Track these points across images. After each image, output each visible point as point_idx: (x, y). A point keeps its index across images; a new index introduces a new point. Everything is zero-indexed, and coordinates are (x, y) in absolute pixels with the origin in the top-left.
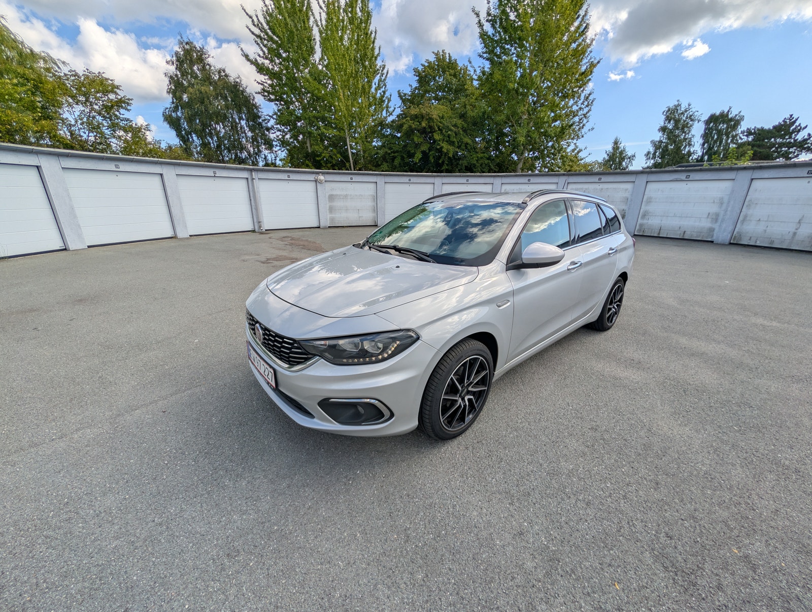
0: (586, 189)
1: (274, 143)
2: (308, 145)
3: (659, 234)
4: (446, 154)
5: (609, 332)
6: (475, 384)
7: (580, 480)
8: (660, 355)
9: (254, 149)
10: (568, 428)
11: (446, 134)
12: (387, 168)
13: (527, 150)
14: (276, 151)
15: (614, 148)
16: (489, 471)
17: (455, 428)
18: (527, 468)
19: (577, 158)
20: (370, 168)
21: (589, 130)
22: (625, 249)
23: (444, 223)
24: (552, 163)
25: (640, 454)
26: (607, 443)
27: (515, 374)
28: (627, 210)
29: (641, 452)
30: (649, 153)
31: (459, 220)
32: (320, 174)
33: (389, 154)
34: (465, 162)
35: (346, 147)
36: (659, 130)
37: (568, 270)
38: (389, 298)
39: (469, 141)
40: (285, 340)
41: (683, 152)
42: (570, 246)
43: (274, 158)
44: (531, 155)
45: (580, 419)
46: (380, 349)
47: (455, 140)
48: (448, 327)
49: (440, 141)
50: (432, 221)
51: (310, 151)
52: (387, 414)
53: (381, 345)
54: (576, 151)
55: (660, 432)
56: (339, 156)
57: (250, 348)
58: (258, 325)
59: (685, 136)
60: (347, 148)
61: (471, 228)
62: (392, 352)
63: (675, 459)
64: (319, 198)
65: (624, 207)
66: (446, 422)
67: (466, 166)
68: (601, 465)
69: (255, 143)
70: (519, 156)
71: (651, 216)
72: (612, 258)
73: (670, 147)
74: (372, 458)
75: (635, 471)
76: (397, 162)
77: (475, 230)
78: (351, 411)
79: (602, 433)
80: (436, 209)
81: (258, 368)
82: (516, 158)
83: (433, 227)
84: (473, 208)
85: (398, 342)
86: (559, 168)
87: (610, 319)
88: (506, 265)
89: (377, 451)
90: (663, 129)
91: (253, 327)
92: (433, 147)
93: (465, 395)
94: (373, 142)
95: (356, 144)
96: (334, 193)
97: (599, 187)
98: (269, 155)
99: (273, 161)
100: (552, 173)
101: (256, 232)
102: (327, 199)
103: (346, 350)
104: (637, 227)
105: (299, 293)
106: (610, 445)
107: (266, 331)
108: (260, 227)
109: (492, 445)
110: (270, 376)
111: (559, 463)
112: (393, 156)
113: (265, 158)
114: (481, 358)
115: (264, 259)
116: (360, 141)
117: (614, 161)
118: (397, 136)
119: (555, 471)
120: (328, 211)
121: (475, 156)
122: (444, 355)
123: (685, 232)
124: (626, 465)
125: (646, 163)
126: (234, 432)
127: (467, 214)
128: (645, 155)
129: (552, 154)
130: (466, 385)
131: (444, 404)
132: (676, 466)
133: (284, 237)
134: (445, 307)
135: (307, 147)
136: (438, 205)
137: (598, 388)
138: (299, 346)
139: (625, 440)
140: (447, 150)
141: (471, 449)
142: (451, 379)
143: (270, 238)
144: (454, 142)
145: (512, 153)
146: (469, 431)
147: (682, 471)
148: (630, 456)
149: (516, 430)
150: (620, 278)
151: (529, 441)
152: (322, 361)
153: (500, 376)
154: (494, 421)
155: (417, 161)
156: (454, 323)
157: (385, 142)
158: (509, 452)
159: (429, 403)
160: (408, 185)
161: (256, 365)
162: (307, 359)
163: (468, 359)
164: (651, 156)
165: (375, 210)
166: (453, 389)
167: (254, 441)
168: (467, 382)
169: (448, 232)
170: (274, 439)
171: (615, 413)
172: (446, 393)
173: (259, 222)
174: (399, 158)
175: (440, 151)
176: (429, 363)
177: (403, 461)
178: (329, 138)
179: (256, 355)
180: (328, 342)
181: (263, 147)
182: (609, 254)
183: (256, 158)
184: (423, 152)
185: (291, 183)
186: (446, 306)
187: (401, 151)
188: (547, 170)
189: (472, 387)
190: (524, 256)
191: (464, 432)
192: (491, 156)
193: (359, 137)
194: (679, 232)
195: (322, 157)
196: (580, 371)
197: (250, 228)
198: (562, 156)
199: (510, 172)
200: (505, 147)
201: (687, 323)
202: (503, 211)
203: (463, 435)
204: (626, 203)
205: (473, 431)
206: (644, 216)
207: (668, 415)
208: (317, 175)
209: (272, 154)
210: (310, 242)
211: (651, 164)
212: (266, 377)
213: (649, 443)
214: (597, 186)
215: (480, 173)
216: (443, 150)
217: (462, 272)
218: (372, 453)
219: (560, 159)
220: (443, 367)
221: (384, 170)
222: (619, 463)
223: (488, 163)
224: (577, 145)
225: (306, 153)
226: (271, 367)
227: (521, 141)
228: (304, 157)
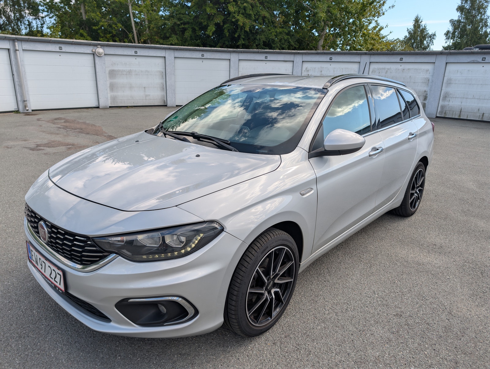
0: (388, 69)
1: (40, 8)
2: (82, 11)
3: (460, 116)
4: (243, 27)
5: (413, 218)
6: (280, 276)
7: (386, 366)
8: (460, 239)
9: (15, 14)
10: (374, 316)
11: (242, 6)
12: (176, 41)
13: (328, 26)
14: (43, 18)
15: (415, 26)
16: (298, 364)
17: (262, 323)
18: (335, 359)
19: (378, 36)
20: (156, 40)
21: (390, 7)
22: (424, 133)
23: (242, 108)
24: (354, 40)
25: (441, 337)
26: (411, 327)
27: (321, 264)
28: (429, 91)
29: (442, 334)
30: (448, 32)
31: (258, 105)
32: (99, 46)
33: (179, 25)
34: (263, 36)
35: (128, 15)
36: (457, 9)
37: (370, 156)
38: (186, 190)
39: (267, 15)
40: (76, 237)
41: (481, 32)
42: (371, 132)
43: (39, 26)
44: (332, 31)
45: (385, 306)
46: (183, 242)
47: (251, 12)
48: (252, 217)
49: (235, 13)
50: (229, 106)
51: (84, 19)
52: (191, 311)
53: (183, 239)
54: (377, 29)
55: (459, 314)
56: (120, 25)
57: (31, 248)
58: (42, 223)
59: (481, 16)
60: (130, 16)
61: (270, 112)
62: (196, 245)
63: (473, 338)
64: (97, 73)
65: (425, 88)
66: (252, 317)
67: (264, 42)
68: (406, 350)
69: (16, 7)
70: (319, 32)
71: (451, 97)
72: (413, 143)
73: (468, 27)
74: (174, 362)
75: (437, 352)
76: (188, 34)
77: (274, 114)
78: (151, 312)
79: (406, 319)
80: (232, 93)
81: (43, 271)
82: (317, 34)
83: (232, 112)
84: (274, 92)
85: (202, 235)
86: (361, 46)
87: (413, 204)
88: (309, 152)
89: (180, 354)
90: (461, 9)
91: (36, 225)
92: (228, 20)
93: (271, 288)
94: (159, 11)
95: (140, 12)
96: (116, 68)
97: (400, 68)
98: (34, 22)
99: (39, 29)
100: (354, 51)
101: (20, 113)
102: (108, 75)
103: (145, 246)
104: (439, 109)
105: (84, 185)
106: (414, 330)
107: (53, 229)
108: (25, 107)
109: (300, 339)
110: (58, 279)
111: (366, 351)
112: (183, 28)
113: (30, 24)
114: (286, 248)
115: (33, 146)
116: (145, 10)
117: (415, 39)
118: (186, 5)
119: (362, 359)
120: (108, 89)
121: (273, 30)
122: (250, 246)
123: (484, 114)
124: (428, 348)
125: (446, 42)
126: (13, 345)
127: (267, 98)
128: (445, 34)
129: (354, 31)
130: (271, 278)
131: (250, 298)
132: (473, 345)
133: (56, 119)
134: (248, 197)
135: (81, 13)
136: (236, 89)
137: (402, 275)
138: (93, 243)
139: (428, 324)
140: (243, 24)
141: (278, 344)
142: (256, 272)
143: (38, 120)
144: (250, 15)
145: (312, 28)
146: (277, 326)
147: (478, 349)
148: (432, 339)
149: (323, 322)
150: (421, 163)
151: (337, 332)
152: (120, 258)
153: (306, 266)
154: (301, 314)
155: (211, 35)
156: (258, 213)
157: (174, 12)
158: (317, 344)
159: (234, 298)
160: (201, 61)
161: (39, 267)
162: (102, 258)
163: (273, 250)
164: (451, 35)
165: (165, 88)
166: (259, 282)
167: (38, 354)
168: (273, 274)
169: (248, 117)
170: (62, 349)
171: (418, 299)
172: (252, 287)
173: (24, 101)
174: (190, 30)
175: (235, 23)
176: (234, 256)
177: (208, 362)
178: (108, 5)
179: (39, 256)
180: (125, 238)
181: (27, 11)
182: (409, 139)
183: (17, 24)
184: (217, 25)
185: (64, 56)
186: (249, 195)
187: (192, 23)
188: (348, 47)
189: (278, 279)
190: (326, 143)
191: (270, 328)
192: (290, 31)
193: (144, 5)
194: (478, 114)
195: (99, 26)
196: (385, 258)
197: (13, 107)
198: (364, 34)
199: (311, 49)
200: (305, 22)
201: (485, 206)
202: (304, 95)
203: (270, 331)
204: (428, 84)
205: (280, 325)
206: (445, 97)
207: (467, 297)
208: (95, 48)
209: (38, 21)
210: (88, 124)
211: (451, 44)
212: (53, 281)
213: (450, 325)
214: (398, 66)
215: (279, 49)
216: (239, 23)
217: (263, 160)
218: (174, 357)
219: (362, 36)
220: (248, 259)
221: (173, 43)
222: (422, 347)
223: (288, 38)
224: (378, 22)
225: (80, 21)
226: (59, 268)
227: (322, 17)
228: (78, 25)
